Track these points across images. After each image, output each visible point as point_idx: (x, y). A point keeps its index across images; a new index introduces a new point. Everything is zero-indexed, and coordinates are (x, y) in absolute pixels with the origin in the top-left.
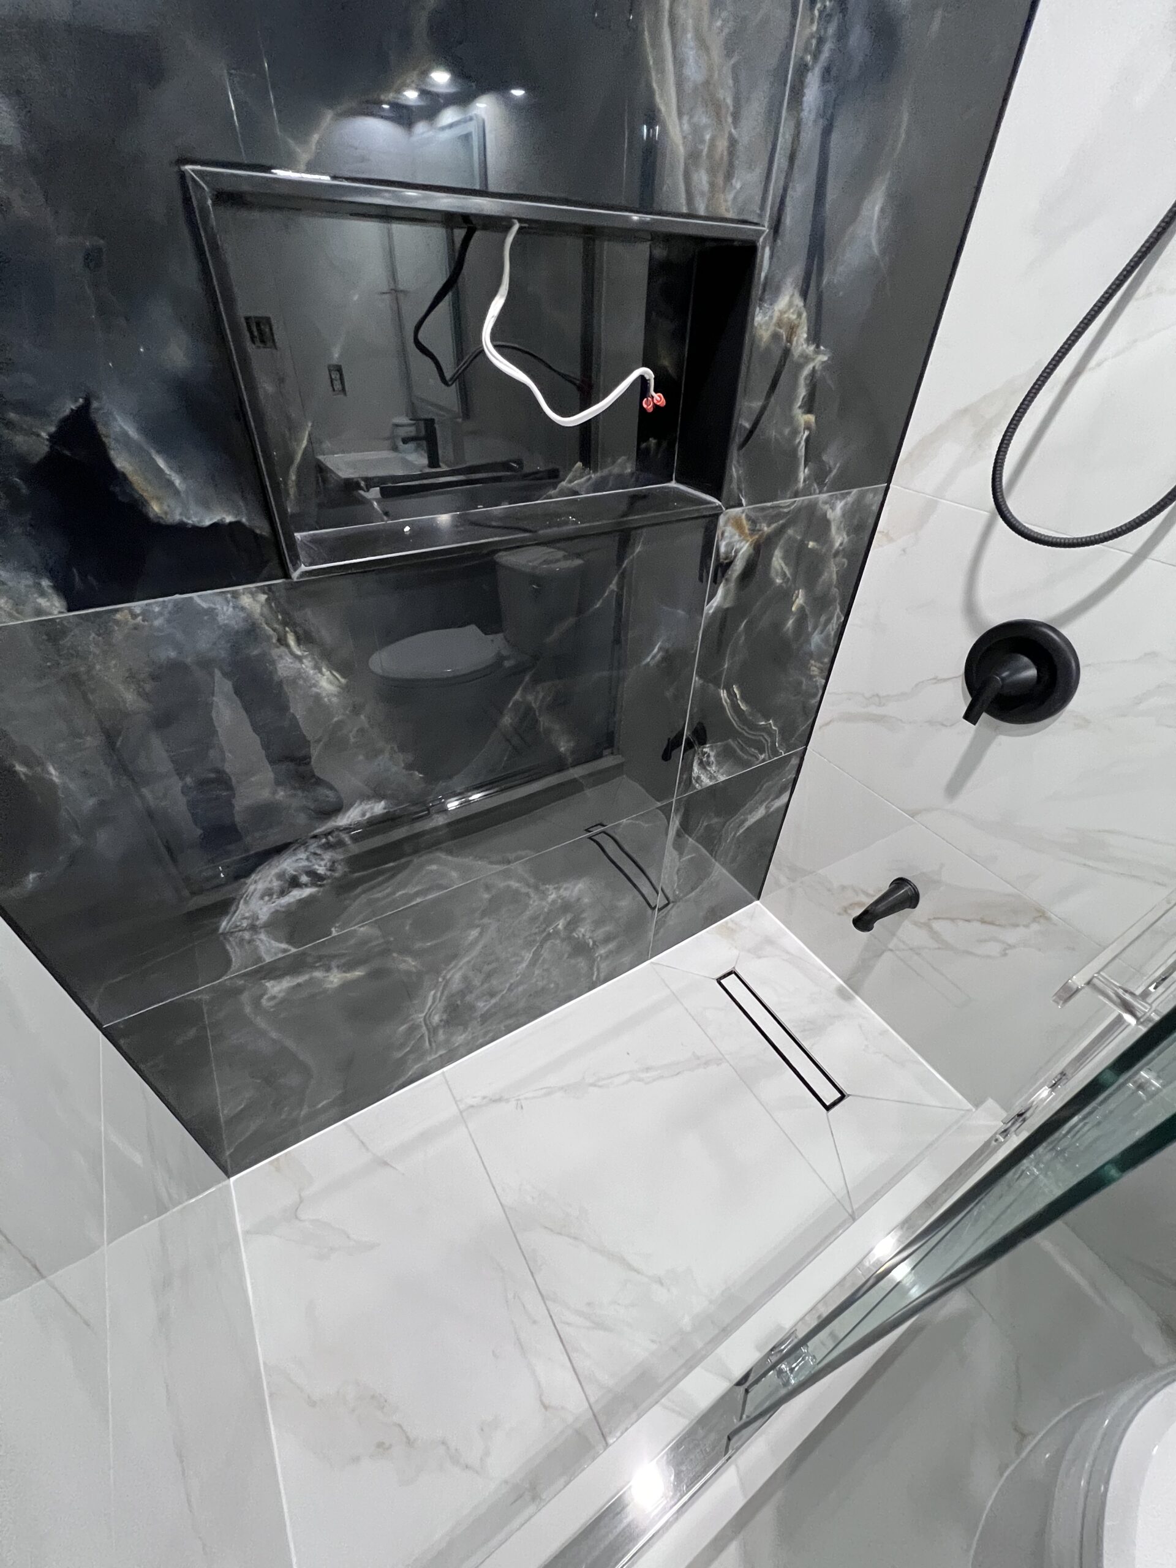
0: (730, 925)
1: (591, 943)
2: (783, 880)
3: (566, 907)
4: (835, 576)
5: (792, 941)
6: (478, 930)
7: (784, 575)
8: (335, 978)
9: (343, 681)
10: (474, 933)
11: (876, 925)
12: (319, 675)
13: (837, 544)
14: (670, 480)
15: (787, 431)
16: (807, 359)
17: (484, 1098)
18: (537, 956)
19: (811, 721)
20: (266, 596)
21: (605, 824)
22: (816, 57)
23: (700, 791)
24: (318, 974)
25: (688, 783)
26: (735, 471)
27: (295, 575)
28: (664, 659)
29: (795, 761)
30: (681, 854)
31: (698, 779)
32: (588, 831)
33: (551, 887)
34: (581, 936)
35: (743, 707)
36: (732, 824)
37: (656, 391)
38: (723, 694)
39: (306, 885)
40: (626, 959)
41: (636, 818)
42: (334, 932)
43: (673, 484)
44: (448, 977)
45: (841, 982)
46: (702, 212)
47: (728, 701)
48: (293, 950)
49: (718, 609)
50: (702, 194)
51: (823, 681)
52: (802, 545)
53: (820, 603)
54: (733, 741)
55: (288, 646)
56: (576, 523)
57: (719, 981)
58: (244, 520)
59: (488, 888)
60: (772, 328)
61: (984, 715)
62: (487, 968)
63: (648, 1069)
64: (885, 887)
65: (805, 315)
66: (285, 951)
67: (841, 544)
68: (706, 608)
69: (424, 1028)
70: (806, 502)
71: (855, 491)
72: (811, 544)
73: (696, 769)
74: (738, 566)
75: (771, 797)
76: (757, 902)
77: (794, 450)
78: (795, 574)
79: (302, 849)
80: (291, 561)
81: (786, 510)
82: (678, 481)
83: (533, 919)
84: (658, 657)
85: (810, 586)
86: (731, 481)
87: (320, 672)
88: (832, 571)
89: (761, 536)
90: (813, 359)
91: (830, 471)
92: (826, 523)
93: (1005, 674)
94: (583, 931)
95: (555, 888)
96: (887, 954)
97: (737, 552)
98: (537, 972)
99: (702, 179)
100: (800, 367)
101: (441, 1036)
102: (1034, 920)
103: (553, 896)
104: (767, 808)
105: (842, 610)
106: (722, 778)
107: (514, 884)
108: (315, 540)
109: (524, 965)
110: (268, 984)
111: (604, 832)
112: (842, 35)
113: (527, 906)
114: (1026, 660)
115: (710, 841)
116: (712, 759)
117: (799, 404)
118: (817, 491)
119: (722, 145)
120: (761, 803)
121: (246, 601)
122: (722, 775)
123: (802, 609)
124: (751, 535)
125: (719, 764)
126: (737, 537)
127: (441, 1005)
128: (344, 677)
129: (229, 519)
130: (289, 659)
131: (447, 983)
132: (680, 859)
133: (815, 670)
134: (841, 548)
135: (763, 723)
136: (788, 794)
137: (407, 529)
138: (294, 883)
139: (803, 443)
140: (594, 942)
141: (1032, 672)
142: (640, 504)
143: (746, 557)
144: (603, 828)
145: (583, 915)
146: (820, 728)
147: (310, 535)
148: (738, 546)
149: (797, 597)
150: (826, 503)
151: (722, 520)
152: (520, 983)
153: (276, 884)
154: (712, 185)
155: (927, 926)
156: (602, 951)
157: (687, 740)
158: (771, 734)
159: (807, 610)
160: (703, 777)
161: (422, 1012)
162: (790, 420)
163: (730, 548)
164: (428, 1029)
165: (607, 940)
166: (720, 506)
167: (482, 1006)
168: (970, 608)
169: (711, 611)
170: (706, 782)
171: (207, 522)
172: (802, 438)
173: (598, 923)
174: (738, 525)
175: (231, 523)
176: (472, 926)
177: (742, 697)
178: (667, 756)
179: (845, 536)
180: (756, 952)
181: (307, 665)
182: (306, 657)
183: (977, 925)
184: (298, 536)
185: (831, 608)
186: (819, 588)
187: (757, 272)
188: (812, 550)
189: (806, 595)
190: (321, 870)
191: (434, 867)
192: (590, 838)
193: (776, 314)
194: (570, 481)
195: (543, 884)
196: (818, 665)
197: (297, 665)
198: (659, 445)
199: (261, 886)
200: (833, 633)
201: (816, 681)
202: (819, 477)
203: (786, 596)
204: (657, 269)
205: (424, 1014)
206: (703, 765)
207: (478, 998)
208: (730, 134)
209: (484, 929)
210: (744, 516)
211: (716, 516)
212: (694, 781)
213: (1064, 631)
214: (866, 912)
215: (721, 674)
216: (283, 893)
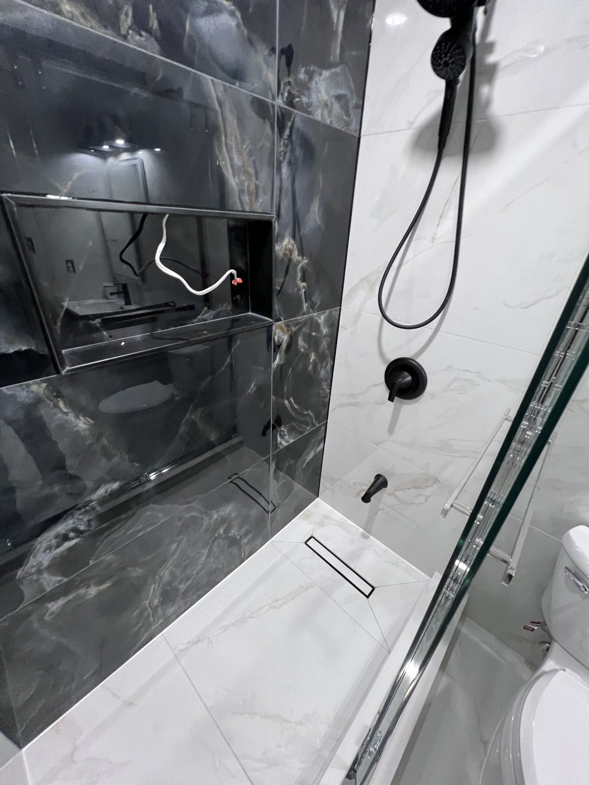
0: (308, 513)
1: (238, 537)
2: (328, 485)
3: (223, 520)
4: (326, 346)
5: (337, 515)
6: (177, 543)
7: (305, 348)
8: (93, 591)
9: (92, 422)
10: (174, 546)
11: (372, 498)
12: (78, 421)
13: (324, 332)
14: (248, 311)
15: (296, 290)
16: (299, 262)
17: (189, 643)
18: (210, 550)
19: (327, 408)
20: (46, 384)
21: (238, 473)
22: (284, 158)
23: (282, 449)
24: (82, 591)
25: (276, 446)
26: (276, 307)
27: (63, 372)
28: (256, 390)
29: (323, 428)
30: (278, 482)
31: (281, 443)
32: (229, 478)
33: (214, 512)
34: (233, 535)
35: (296, 407)
36: (300, 461)
37: (238, 277)
38: (286, 402)
39: (73, 538)
40: (258, 542)
41: (253, 468)
42: (91, 563)
43: (250, 313)
44: (161, 574)
45: (362, 530)
46: (248, 210)
47: (289, 405)
48: (66, 580)
49: (278, 365)
50: (247, 204)
51: (329, 391)
52: (310, 335)
53: (322, 357)
54: (294, 422)
55: (60, 408)
56: (207, 334)
57: (306, 543)
58: (33, 348)
59: (180, 519)
60: (283, 251)
61: (396, 398)
62: (183, 565)
63: (277, 600)
64: (372, 480)
65: (295, 246)
66: (60, 581)
67: (326, 333)
68: (273, 365)
69: (149, 609)
70: (308, 317)
71: (328, 311)
72: (314, 334)
73: (279, 439)
74: (284, 345)
75: (316, 446)
76: (318, 499)
77: (300, 296)
78: (309, 347)
79: (70, 517)
80: (61, 365)
81: (301, 321)
82: (252, 311)
83: (206, 531)
84: (254, 390)
85: (316, 350)
86: (275, 311)
87: (79, 418)
88: (324, 344)
89: (292, 332)
90: (302, 262)
91: (316, 304)
92: (318, 325)
93: (400, 380)
94: (233, 532)
95: (216, 512)
96: (380, 512)
97: (283, 340)
98: (211, 560)
99: (246, 198)
100: (296, 265)
101: (160, 612)
102: (434, 483)
103: (216, 516)
104: (315, 452)
105: (331, 359)
106: (292, 441)
107: (195, 514)
108: (73, 353)
109: (204, 558)
110: (49, 605)
111: (238, 477)
112: (293, 151)
113: (202, 524)
114: (406, 373)
115: (291, 473)
116: (286, 433)
117: (299, 279)
118: (312, 312)
119: (252, 187)
120: (312, 449)
121: (34, 388)
122: (292, 439)
123: (314, 361)
124: (288, 332)
125: (289, 434)
126: (281, 334)
127: (158, 592)
128: (92, 419)
129: (24, 348)
130: (60, 415)
131: (161, 577)
132: (278, 483)
133: (324, 386)
134: (326, 334)
135: (306, 413)
136: (323, 443)
137: (123, 343)
138: (65, 538)
139: (303, 294)
140: (240, 537)
141: (409, 378)
142: (236, 324)
143: (287, 342)
144: (237, 476)
145: (233, 524)
146: (332, 411)
147: (71, 351)
148: (282, 337)
149: (311, 356)
150: (317, 316)
151: (274, 327)
152: (202, 569)
153: (54, 542)
154: (251, 201)
155: (393, 494)
156: (245, 541)
157: (273, 425)
158: (311, 417)
159: (317, 361)
160: (283, 442)
161: (147, 600)
162: (297, 286)
163: (279, 338)
164: (152, 609)
165: (246, 534)
166: (272, 322)
167: (182, 587)
168: (382, 354)
169: (275, 366)
170: (285, 444)
171: (12, 351)
172: (302, 292)
173: (240, 527)
174: (281, 329)
175: (26, 351)
176: (172, 543)
177: (295, 402)
178: (264, 434)
179: (327, 329)
180: (321, 524)
181: (71, 417)
182: (70, 412)
183: (413, 490)
184: (63, 351)
185: (327, 359)
186: (320, 351)
187: (274, 231)
188: (314, 336)
189: (316, 355)
190: (82, 528)
191: (149, 513)
192: (231, 482)
193: (284, 246)
194: (203, 315)
195: (210, 510)
196: (326, 384)
197: (65, 417)
198: (241, 298)
199: (44, 545)
200: (329, 369)
201: (326, 391)
202: (312, 306)
203: (306, 356)
204: (231, 229)
205: (148, 601)
206: (282, 437)
207: (180, 583)
208: (256, 184)
209: (180, 542)
210: (283, 325)
211: (271, 326)
212: (279, 445)
213: (418, 360)
214: (366, 494)
215: (284, 393)
216: (58, 546)
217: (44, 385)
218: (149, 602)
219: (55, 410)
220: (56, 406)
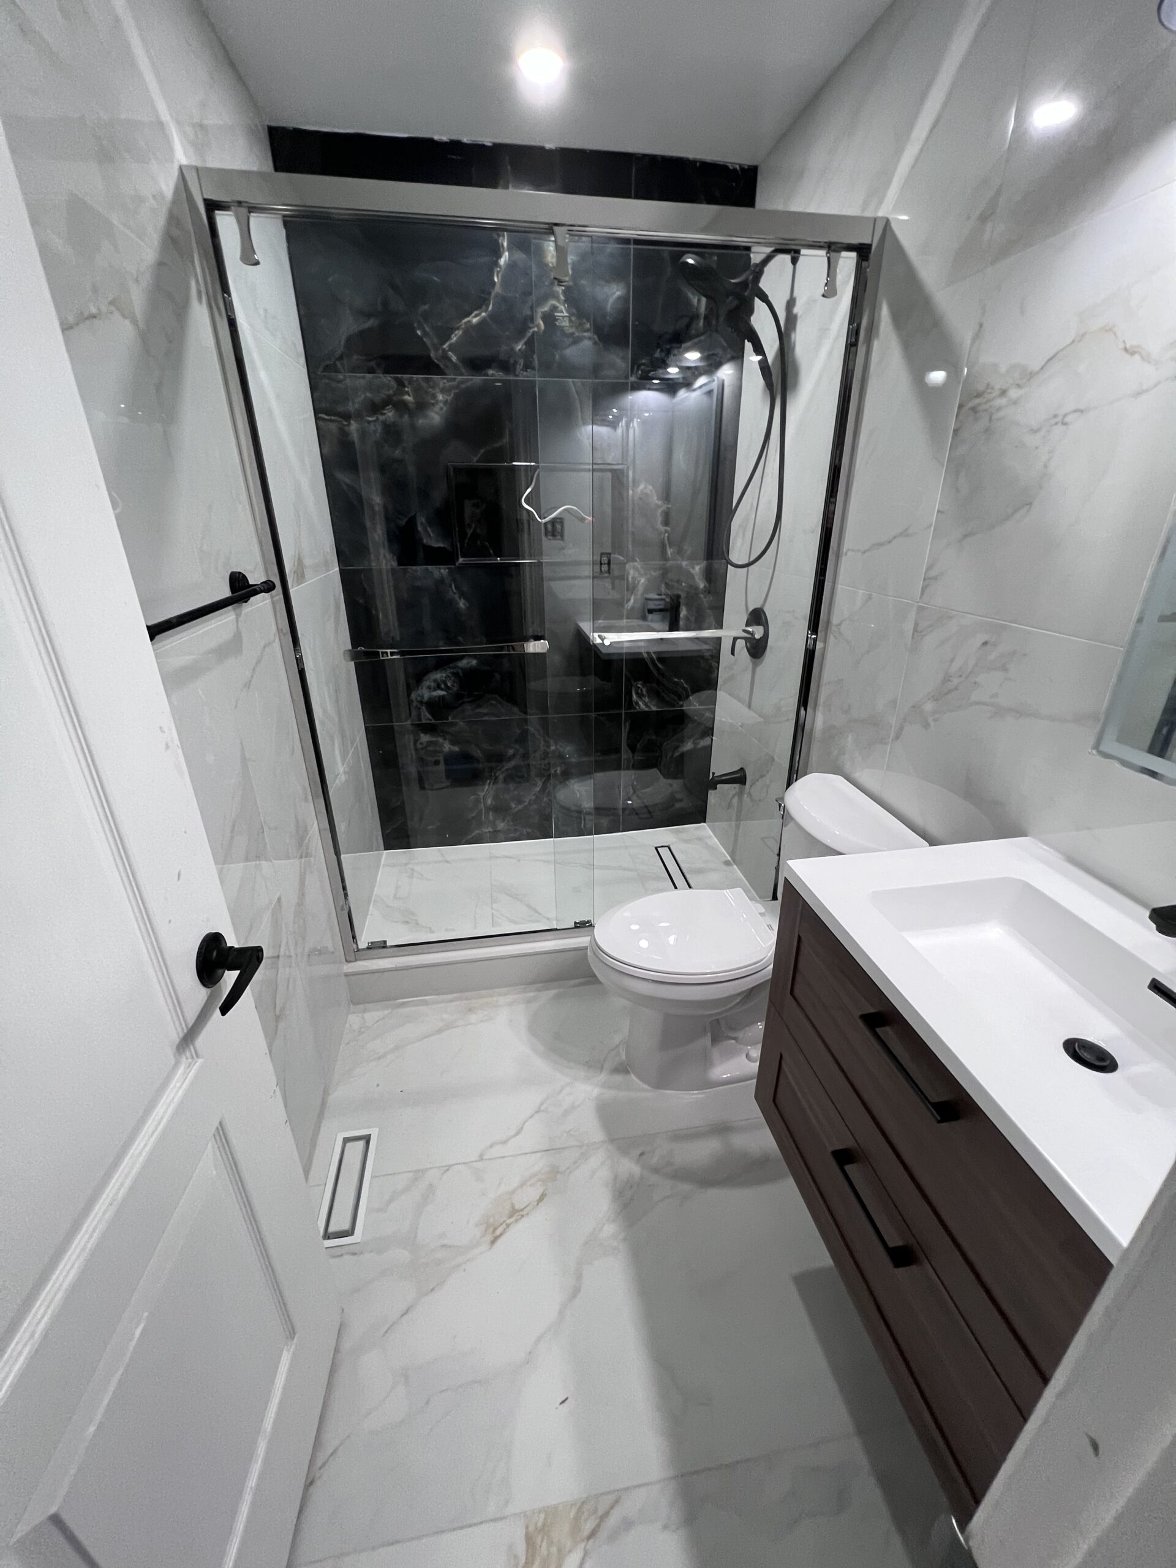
1: (578, 795)
3: (560, 758)
4: (706, 604)
6: (513, 750)
8: (447, 746)
9: (468, 605)
10: (511, 752)
12: (461, 601)
16: (660, 506)
18: (545, 787)
23: (641, 712)
24: (441, 740)
25: (630, 703)
27: (457, 564)
30: (635, 755)
31: (638, 704)
34: (571, 785)
35: (662, 667)
36: (668, 745)
38: (646, 656)
39: (442, 689)
42: (449, 720)
45: (729, 858)
47: (650, 660)
48: (433, 721)
49: (634, 608)
52: (678, 584)
53: (700, 617)
54: (660, 688)
55: (453, 589)
57: (656, 848)
58: (446, 547)
59: (519, 726)
60: (639, 496)
65: (654, 491)
66: (431, 720)
67: (704, 587)
68: (626, 606)
69: (483, 804)
70: (675, 564)
71: (706, 562)
72: (683, 584)
74: (641, 588)
75: (695, 738)
76: (702, 824)
77: (665, 542)
79: (444, 671)
85: (689, 606)
86: (630, 551)
87: (461, 599)
88: (703, 600)
89: (651, 577)
90: (663, 506)
97: (639, 582)
101: (491, 818)
102: (772, 764)
103: (553, 747)
106: (654, 709)
107: (533, 731)
110: (422, 735)
116: (645, 694)
117: (660, 523)
118: (681, 560)
120: (690, 737)
121: (442, 571)
122: (654, 706)
125: (651, 699)
126: (637, 575)
127: (492, 793)
128: (468, 603)
129: (442, 546)
130: (451, 593)
131: (496, 778)
135: (680, 682)
136: (709, 738)
138: (439, 686)
139: (666, 538)
140: (580, 796)
143: (645, 585)
148: (638, 579)
150: (686, 565)
151: (627, 566)
152: (535, 802)
153: (434, 683)
155: (749, 793)
158: (684, 689)
160: (641, 704)
161: (482, 793)
162: (656, 529)
163: (635, 580)
164: (485, 807)
166: (625, 561)
167: (514, 808)
169: (630, 608)
170: (643, 707)
171: (436, 546)
172: (664, 536)
174: (637, 570)
177: (660, 661)
179: (704, 583)
181: (456, 596)
182: (457, 593)
183: (760, 780)
185: (709, 620)
186: (695, 607)
187: (630, 477)
188: (686, 587)
190: (449, 684)
195: (548, 738)
197: (453, 595)
199: (429, 682)
201: (710, 663)
202: (683, 554)
206: (640, 696)
207: (512, 800)
209: (516, 752)
212: (634, 703)
216: (435, 690)
217: (447, 570)
218: (484, 796)
219: (450, 589)
220: (451, 586)
